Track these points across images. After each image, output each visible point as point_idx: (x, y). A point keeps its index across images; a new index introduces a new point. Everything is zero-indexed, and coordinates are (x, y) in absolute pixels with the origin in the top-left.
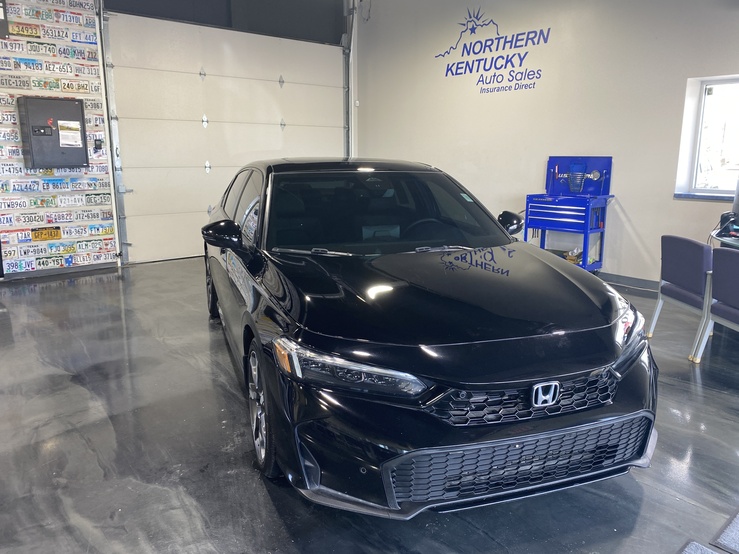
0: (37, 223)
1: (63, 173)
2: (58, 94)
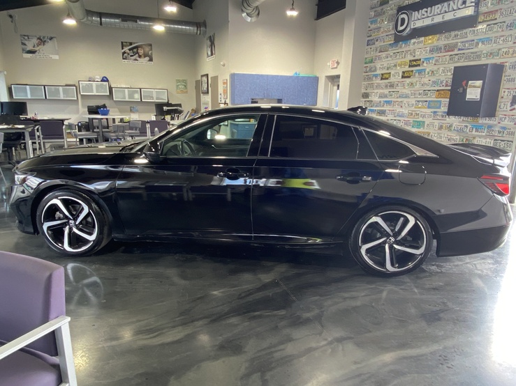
1: (484, 121)
2: (497, 61)
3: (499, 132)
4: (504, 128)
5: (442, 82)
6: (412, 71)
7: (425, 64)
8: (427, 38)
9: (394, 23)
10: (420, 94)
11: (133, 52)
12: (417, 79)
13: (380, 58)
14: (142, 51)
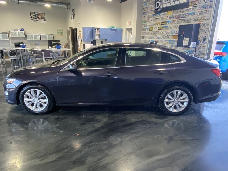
1: (192, 49)
2: (197, 23)
4: (200, 52)
5: (175, 32)
6: (162, 27)
7: (167, 24)
8: (168, 12)
9: (154, 5)
10: (166, 37)
11: (36, 17)
12: (164, 30)
13: (148, 21)
14: (40, 16)
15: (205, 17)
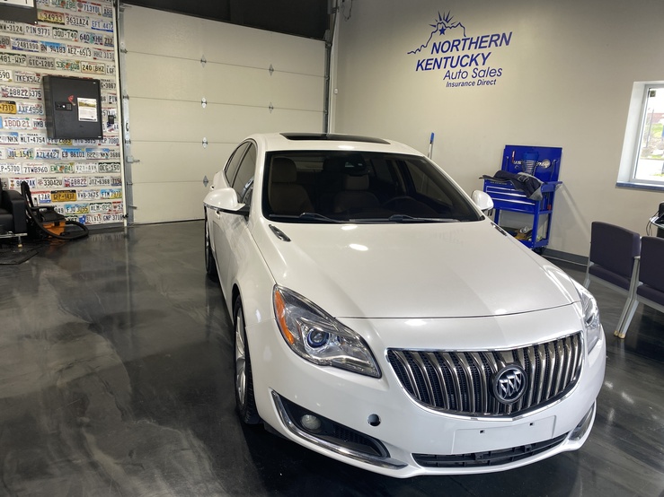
0: (56, 186)
1: (81, 144)
2: (79, 74)
3: (102, 155)
4: (107, 150)
15: (99, 65)
